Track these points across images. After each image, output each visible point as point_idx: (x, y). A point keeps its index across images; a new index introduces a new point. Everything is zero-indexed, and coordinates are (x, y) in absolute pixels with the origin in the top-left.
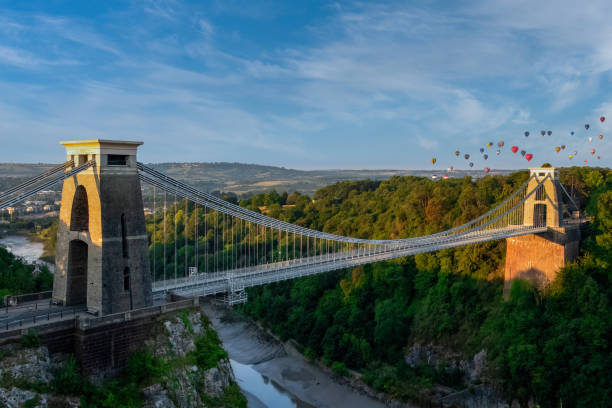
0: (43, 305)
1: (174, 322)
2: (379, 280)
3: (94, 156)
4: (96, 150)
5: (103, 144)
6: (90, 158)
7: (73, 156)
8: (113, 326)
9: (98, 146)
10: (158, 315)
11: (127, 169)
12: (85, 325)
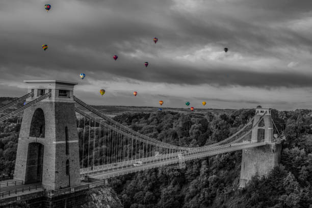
0: (10, 183)
1: (97, 194)
2: (162, 173)
3: (50, 90)
4: (53, 87)
5: (57, 83)
6: (47, 92)
7: (33, 90)
8: (65, 195)
9: (55, 84)
10: (88, 190)
11: (68, 99)
12: (51, 195)
